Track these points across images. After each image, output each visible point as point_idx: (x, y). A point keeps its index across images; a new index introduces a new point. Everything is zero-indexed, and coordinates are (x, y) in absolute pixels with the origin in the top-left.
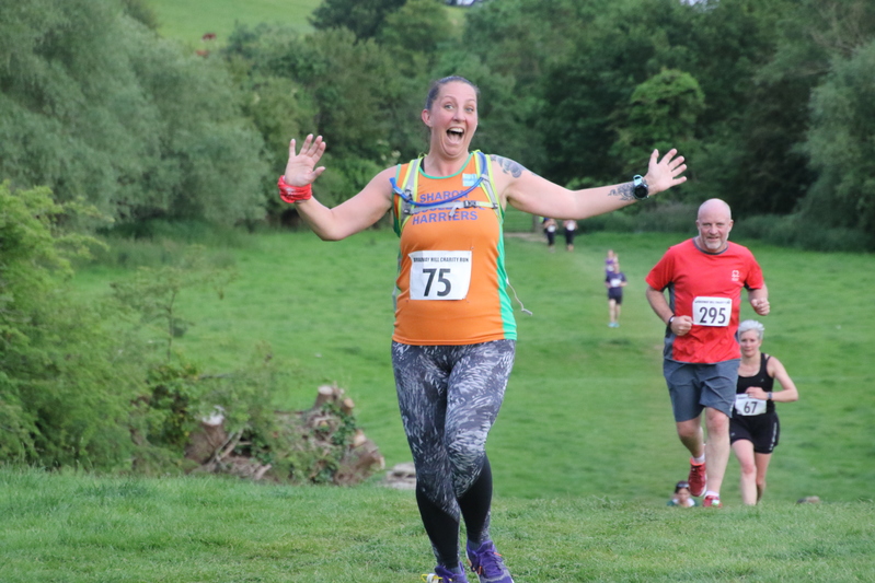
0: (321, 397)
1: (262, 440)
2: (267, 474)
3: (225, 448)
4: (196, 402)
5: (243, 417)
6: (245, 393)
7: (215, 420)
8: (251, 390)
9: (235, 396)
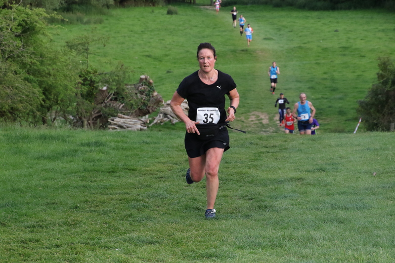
0: (141, 79)
1: (121, 95)
2: (123, 107)
3: (108, 98)
4: (98, 83)
5: (114, 88)
6: (115, 79)
7: (105, 88)
8: (117, 78)
9: (111, 80)
